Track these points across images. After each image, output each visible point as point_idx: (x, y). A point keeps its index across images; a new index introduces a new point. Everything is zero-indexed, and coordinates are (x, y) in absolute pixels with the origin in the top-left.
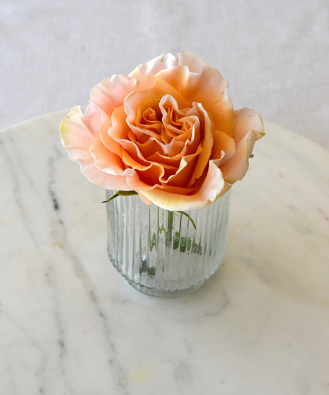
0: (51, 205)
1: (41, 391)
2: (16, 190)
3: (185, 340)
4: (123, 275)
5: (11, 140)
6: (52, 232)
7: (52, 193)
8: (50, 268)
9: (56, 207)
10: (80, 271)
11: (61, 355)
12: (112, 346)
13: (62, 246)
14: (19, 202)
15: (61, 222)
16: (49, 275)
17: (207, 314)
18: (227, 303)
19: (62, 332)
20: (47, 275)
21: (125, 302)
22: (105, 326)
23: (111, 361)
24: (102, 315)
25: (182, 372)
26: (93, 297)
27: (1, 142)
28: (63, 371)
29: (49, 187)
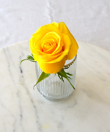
0: (20, 71)
1: (14, 131)
2: (9, 66)
3: (62, 115)
4: (41, 93)
5: (8, 50)
6: (20, 80)
7: (20, 67)
8: (18, 92)
9: (21, 72)
10: (28, 92)
11: (21, 119)
12: (38, 117)
13: (23, 84)
14: (9, 70)
15: (23, 77)
16: (18, 94)
17: (69, 107)
18: (76, 103)
19: (21, 112)
20: (17, 94)
21: (42, 102)
22: (36, 110)
23: (37, 122)
24: (35, 107)
25: (60, 125)
26: (32, 101)
27: (5, 51)
28: (21, 125)
29: (19, 65)
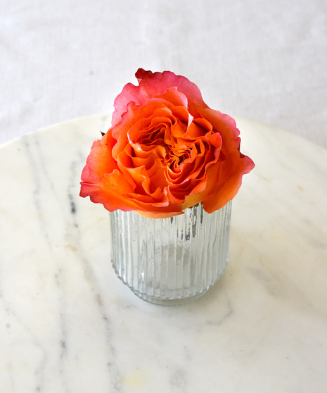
0: (69, 208)
1: (38, 389)
2: (36, 192)
3: (185, 347)
5: (37, 143)
6: (67, 235)
7: (71, 197)
8: (60, 270)
9: (73, 210)
10: (89, 274)
11: (62, 356)
12: (112, 349)
13: (74, 249)
15: (76, 226)
16: (59, 276)
17: (209, 323)
18: (230, 313)
19: (65, 333)
20: (56, 276)
21: (129, 306)
22: (108, 329)
23: (109, 364)
24: (106, 319)
25: (179, 377)
26: (99, 300)
27: (27, 145)
28: (61, 371)
29: (69, 191)
